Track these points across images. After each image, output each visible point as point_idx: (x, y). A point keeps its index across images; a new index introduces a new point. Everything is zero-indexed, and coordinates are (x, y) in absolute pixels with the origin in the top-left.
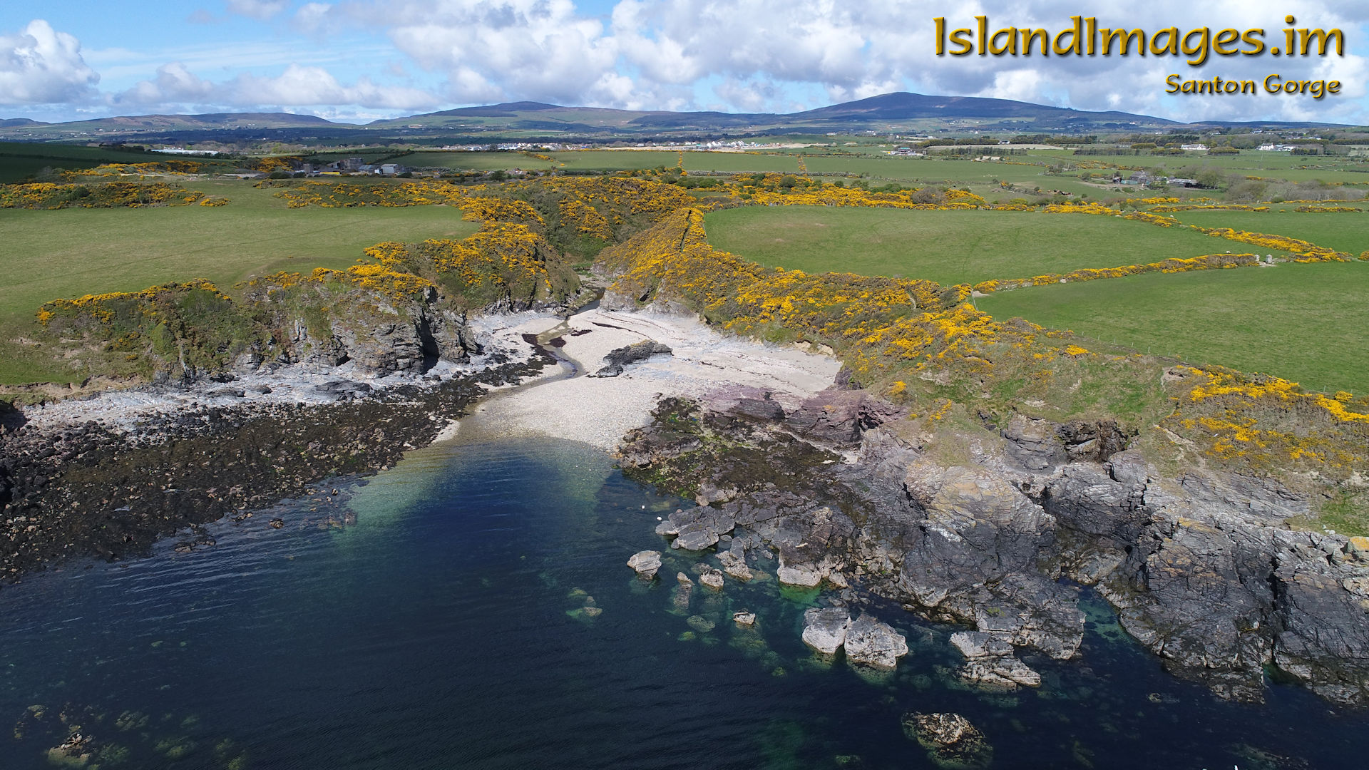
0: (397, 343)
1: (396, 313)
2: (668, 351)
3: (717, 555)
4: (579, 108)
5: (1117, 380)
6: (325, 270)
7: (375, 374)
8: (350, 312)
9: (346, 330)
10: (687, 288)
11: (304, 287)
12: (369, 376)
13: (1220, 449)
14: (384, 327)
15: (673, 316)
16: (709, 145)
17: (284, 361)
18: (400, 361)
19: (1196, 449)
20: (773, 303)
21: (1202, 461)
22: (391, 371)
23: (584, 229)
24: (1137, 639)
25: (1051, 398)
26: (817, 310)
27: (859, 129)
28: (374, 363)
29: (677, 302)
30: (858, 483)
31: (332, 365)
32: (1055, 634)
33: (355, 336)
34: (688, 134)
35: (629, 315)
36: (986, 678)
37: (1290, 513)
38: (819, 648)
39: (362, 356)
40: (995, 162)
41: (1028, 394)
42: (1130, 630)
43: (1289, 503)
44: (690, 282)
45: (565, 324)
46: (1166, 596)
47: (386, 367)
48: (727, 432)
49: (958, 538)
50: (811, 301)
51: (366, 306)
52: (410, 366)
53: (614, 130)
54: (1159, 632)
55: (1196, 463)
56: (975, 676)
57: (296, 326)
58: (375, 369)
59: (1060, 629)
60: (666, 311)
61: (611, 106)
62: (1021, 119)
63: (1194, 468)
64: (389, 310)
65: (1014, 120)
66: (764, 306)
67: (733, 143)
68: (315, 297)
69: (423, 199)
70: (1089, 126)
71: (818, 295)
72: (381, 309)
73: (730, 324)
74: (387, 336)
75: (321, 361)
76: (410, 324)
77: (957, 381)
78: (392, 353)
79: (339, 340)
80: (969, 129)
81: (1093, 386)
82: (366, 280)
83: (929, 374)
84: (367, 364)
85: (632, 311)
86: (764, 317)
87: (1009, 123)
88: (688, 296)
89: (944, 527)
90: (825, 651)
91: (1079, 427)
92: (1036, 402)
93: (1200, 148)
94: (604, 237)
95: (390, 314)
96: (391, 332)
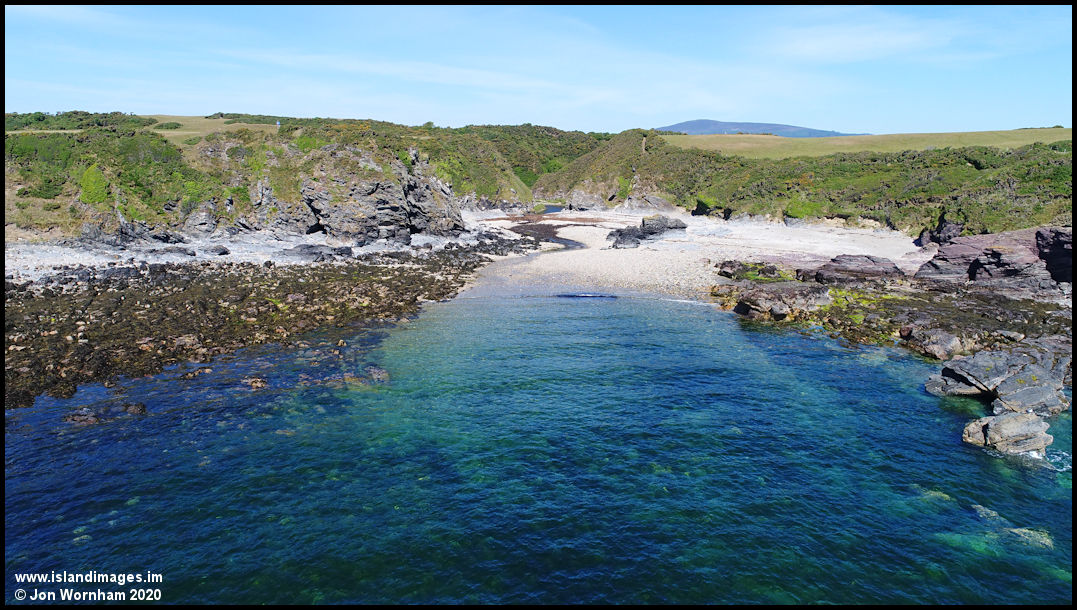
0: (380, 206)
1: (380, 169)
2: (681, 227)
9: (319, 190)
11: (269, 144)
12: (349, 243)
14: (366, 186)
15: (652, 211)
17: (244, 226)
18: (383, 228)
22: (373, 239)
28: (354, 228)
29: (655, 196)
31: (301, 232)
33: (330, 197)
39: (339, 220)
47: (367, 233)
51: (344, 162)
52: (394, 234)
57: (260, 188)
58: (354, 236)
60: (644, 205)
64: (372, 165)
68: (282, 155)
72: (362, 164)
74: (369, 197)
75: (288, 227)
76: (396, 184)
78: (374, 218)
79: (308, 205)
85: (603, 210)
88: (667, 190)
95: (373, 170)
96: (373, 192)
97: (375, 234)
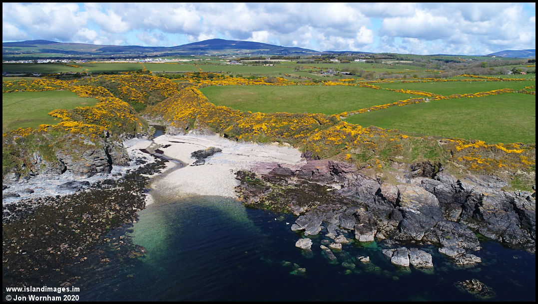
0: (96, 159)
1: (94, 144)
2: (220, 151)
3: (326, 235)
4: (70, 43)
5: (422, 146)
6: (47, 125)
7: (86, 176)
8: (67, 145)
9: (66, 155)
10: (210, 123)
11: (36, 135)
12: (83, 177)
13: (474, 167)
14: (89, 152)
15: (206, 135)
16: (146, 60)
17: (32, 175)
18: (98, 168)
19: (465, 168)
20: (258, 126)
21: (469, 172)
22: (94, 174)
23: (133, 99)
24: (491, 238)
25: (405, 155)
26: (277, 128)
27: (202, 53)
28: (85, 170)
29: (206, 129)
30: (353, 197)
31: (59, 174)
32: (471, 242)
33: (72, 158)
34: (127, 55)
35: (184, 136)
36: (465, 263)
37: (502, 186)
38: (403, 265)
39: (77, 168)
40: (272, 66)
41: (395, 154)
42: (486, 236)
43: (501, 183)
44: (211, 120)
45: (154, 143)
46: (491, 221)
47: (92, 172)
48: (278, 183)
49: (419, 212)
50: (273, 125)
51: (77, 142)
52: (103, 170)
53: (91, 54)
54: (496, 234)
55: (467, 173)
56: (462, 263)
57: (36, 156)
58: (86, 173)
59: (471, 240)
60: (202, 133)
61: (86, 43)
62: (264, 50)
63: (467, 174)
64: (90, 143)
65: (262, 50)
66: (254, 128)
67: (157, 59)
68: (43, 140)
69: (50, 87)
70: (289, 53)
71: (275, 122)
72: (85, 143)
73: (241, 137)
74: (90, 157)
75: (53, 172)
76: (102, 149)
77: (363, 152)
78: (94, 164)
79: (60, 161)
80: (246, 53)
81: (415, 149)
82: (73, 129)
83: (353, 150)
84: (81, 171)
85: (184, 135)
86: (256, 133)
87: (260, 51)
88: (211, 126)
89: (412, 209)
90: (405, 266)
91: (416, 164)
92: (400, 157)
93: (337, 61)
94: (143, 102)
95: (91, 145)
96: (92, 154)
97: (95, 171)
